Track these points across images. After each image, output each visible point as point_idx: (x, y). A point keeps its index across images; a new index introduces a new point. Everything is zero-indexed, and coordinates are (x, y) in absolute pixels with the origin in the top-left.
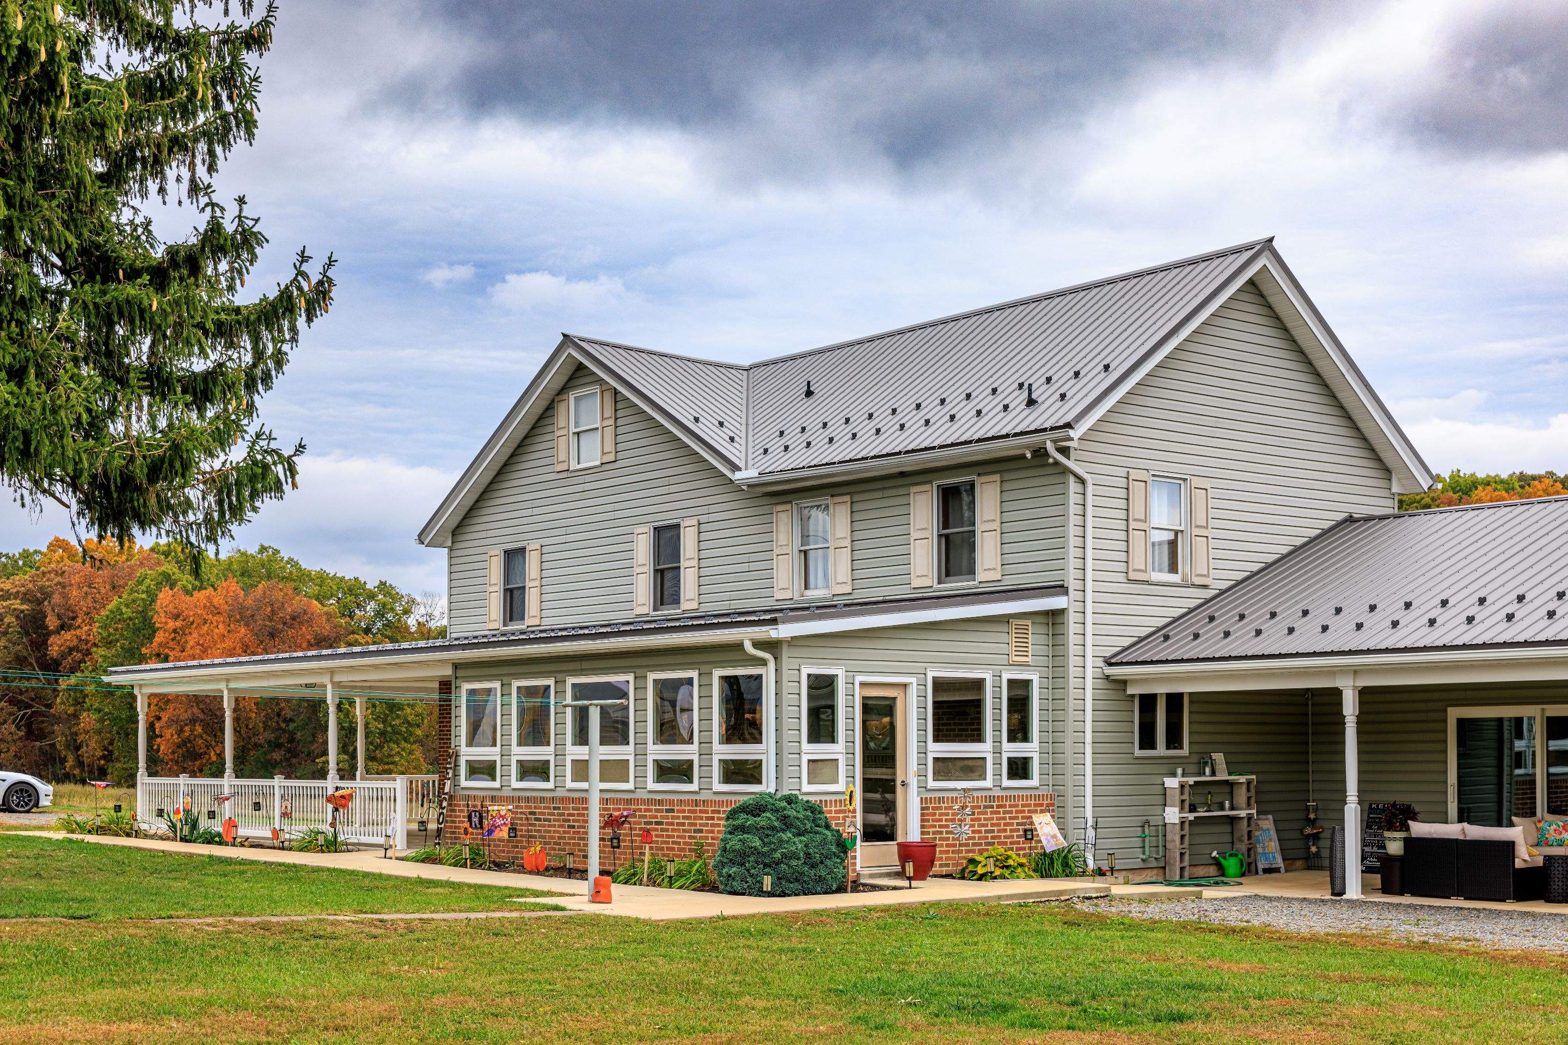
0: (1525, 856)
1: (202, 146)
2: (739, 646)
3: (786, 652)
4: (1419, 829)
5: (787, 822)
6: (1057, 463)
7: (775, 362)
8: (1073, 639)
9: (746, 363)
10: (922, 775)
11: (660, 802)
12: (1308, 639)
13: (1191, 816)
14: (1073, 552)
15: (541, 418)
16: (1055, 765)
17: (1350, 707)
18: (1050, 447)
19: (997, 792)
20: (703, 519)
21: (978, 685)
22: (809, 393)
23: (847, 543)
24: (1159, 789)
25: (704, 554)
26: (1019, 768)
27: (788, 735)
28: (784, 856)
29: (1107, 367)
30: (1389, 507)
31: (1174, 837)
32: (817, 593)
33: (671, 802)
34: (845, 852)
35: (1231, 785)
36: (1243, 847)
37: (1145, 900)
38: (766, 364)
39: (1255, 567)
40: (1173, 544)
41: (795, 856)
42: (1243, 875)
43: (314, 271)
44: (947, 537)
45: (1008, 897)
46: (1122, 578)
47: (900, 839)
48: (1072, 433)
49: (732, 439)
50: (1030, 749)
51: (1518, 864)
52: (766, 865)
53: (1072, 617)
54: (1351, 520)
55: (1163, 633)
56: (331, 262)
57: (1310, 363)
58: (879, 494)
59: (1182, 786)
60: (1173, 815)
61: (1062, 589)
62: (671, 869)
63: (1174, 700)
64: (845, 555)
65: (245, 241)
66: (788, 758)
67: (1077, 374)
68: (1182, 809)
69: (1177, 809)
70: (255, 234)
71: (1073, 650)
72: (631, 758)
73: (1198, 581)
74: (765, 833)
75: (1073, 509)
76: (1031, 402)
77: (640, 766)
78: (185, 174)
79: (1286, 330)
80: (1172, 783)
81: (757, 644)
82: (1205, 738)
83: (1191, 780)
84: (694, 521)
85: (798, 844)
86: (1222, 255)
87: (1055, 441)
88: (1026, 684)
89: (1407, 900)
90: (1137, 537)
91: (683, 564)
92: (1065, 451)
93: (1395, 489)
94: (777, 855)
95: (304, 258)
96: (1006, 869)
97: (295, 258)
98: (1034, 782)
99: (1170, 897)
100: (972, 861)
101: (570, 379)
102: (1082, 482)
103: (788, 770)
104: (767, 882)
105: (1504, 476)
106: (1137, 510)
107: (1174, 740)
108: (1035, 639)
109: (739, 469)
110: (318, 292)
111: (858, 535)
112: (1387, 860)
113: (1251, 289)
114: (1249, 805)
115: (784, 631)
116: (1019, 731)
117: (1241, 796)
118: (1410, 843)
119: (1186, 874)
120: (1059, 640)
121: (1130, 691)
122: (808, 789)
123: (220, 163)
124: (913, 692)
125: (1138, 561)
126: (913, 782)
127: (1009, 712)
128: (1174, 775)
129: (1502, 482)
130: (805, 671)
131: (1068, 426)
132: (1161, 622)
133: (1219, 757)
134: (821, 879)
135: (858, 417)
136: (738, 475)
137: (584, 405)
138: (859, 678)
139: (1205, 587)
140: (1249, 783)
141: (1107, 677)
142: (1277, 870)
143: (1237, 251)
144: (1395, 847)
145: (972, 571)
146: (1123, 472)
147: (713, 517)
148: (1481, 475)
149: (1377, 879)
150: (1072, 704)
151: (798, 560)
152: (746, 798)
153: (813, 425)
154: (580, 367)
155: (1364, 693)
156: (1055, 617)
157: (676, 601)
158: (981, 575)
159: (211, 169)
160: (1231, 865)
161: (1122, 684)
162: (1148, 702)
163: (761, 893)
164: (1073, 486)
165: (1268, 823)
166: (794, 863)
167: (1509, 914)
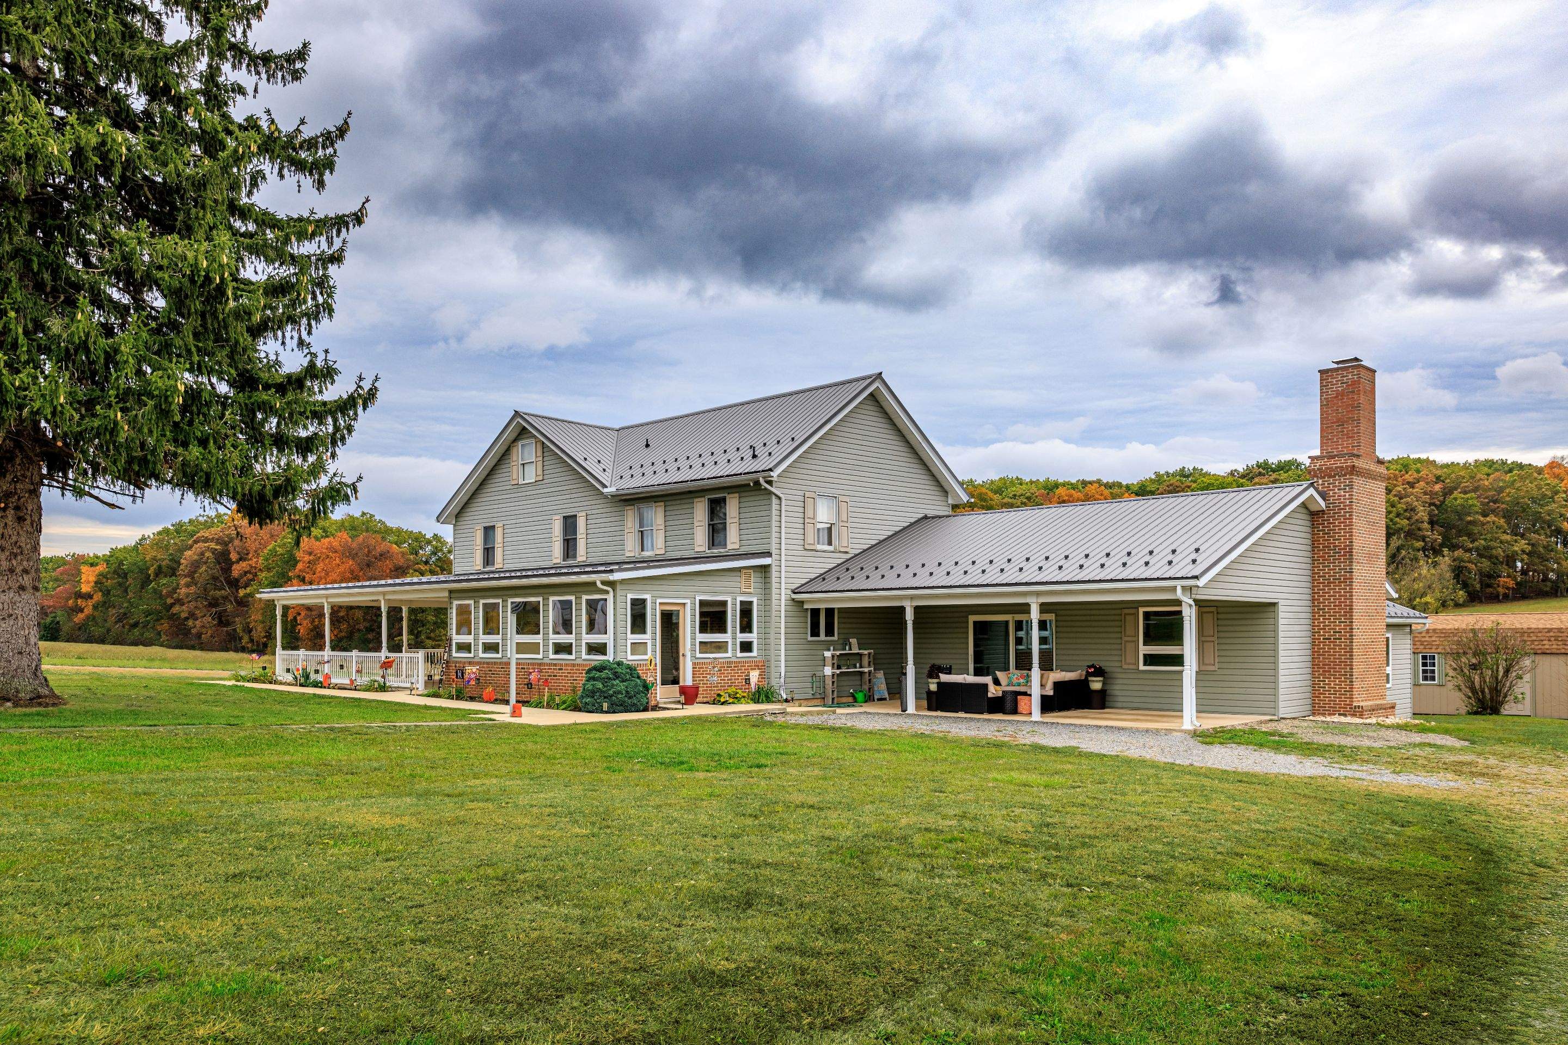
0: (993, 691)
1: (304, 321)
2: (594, 584)
3: (619, 587)
4: (944, 678)
5: (617, 676)
6: (766, 489)
7: (632, 427)
8: (774, 580)
9: (617, 427)
10: (693, 650)
11: (555, 665)
12: (891, 581)
13: (838, 672)
14: (774, 535)
15: (503, 455)
16: (765, 645)
17: (909, 616)
18: (762, 480)
19: (734, 659)
20: (589, 512)
21: (724, 603)
22: (647, 446)
23: (662, 527)
24: (822, 658)
25: (589, 531)
26: (746, 647)
27: (620, 630)
28: (615, 692)
29: (793, 439)
30: (945, 511)
31: (829, 682)
32: (647, 554)
33: (561, 665)
34: (648, 690)
35: (860, 655)
36: (866, 687)
37: (803, 714)
38: (628, 428)
39: (874, 542)
40: (830, 529)
41: (620, 692)
42: (866, 702)
43: (366, 385)
44: (713, 525)
45: (730, 713)
46: (801, 548)
47: (681, 684)
48: (772, 474)
49: (604, 470)
50: (753, 637)
51: (990, 695)
52: (605, 697)
53: (774, 569)
54: (926, 517)
55: (822, 577)
56: (377, 379)
57: (903, 436)
58: (678, 502)
59: (833, 656)
60: (828, 671)
61: (769, 554)
62: (557, 700)
63: (830, 612)
64: (661, 535)
65: (328, 372)
66: (620, 642)
67: (778, 442)
68: (833, 668)
69: (830, 668)
70: (334, 369)
71: (774, 585)
72: (541, 642)
73: (842, 550)
74: (605, 681)
75: (774, 512)
76: (754, 456)
77: (546, 645)
78: (296, 335)
79: (891, 419)
80: (828, 654)
81: (603, 583)
82: (846, 631)
83: (838, 653)
84: (584, 514)
85: (622, 686)
86: (857, 380)
87: (764, 478)
88: (751, 603)
89: (939, 713)
90: (809, 528)
91: (579, 536)
92: (770, 483)
93: (950, 501)
94: (611, 692)
95: (361, 379)
96: (736, 699)
97: (356, 379)
98: (754, 654)
99: (819, 713)
100: (719, 695)
101: (519, 434)
102: (780, 498)
103: (619, 648)
104: (605, 706)
105: (1074, 481)
106: (809, 513)
107: (830, 632)
108: (754, 578)
109: (606, 487)
110: (369, 394)
111: (668, 523)
112: (929, 693)
113: (871, 398)
114: (869, 665)
115: (617, 576)
116: (746, 627)
117: (865, 661)
118: (939, 684)
119: (835, 701)
120: (767, 580)
121: (806, 607)
122: (631, 658)
123: (314, 330)
124: (688, 607)
125: (810, 538)
126: (688, 654)
127: (741, 617)
128: (829, 650)
129: (1072, 484)
130: (630, 596)
131: (771, 470)
132: (823, 571)
133: (854, 641)
134: (634, 705)
135: (670, 460)
136: (605, 490)
137: (526, 450)
138: (659, 601)
139: (846, 552)
140: (869, 654)
141: (793, 600)
142: (885, 699)
143: (864, 378)
144: (933, 687)
145: (725, 545)
146: (802, 493)
147: (594, 512)
148: (1061, 481)
149: (925, 703)
150: (774, 613)
151: (638, 536)
152: (596, 663)
153: (647, 464)
154: (524, 428)
155: (917, 609)
156: (765, 569)
157: (575, 557)
158: (730, 546)
159: (309, 333)
160: (860, 696)
161: (802, 603)
162: (815, 613)
163: (602, 712)
164: (775, 501)
165: (880, 675)
166: (620, 696)
167: (979, 720)
